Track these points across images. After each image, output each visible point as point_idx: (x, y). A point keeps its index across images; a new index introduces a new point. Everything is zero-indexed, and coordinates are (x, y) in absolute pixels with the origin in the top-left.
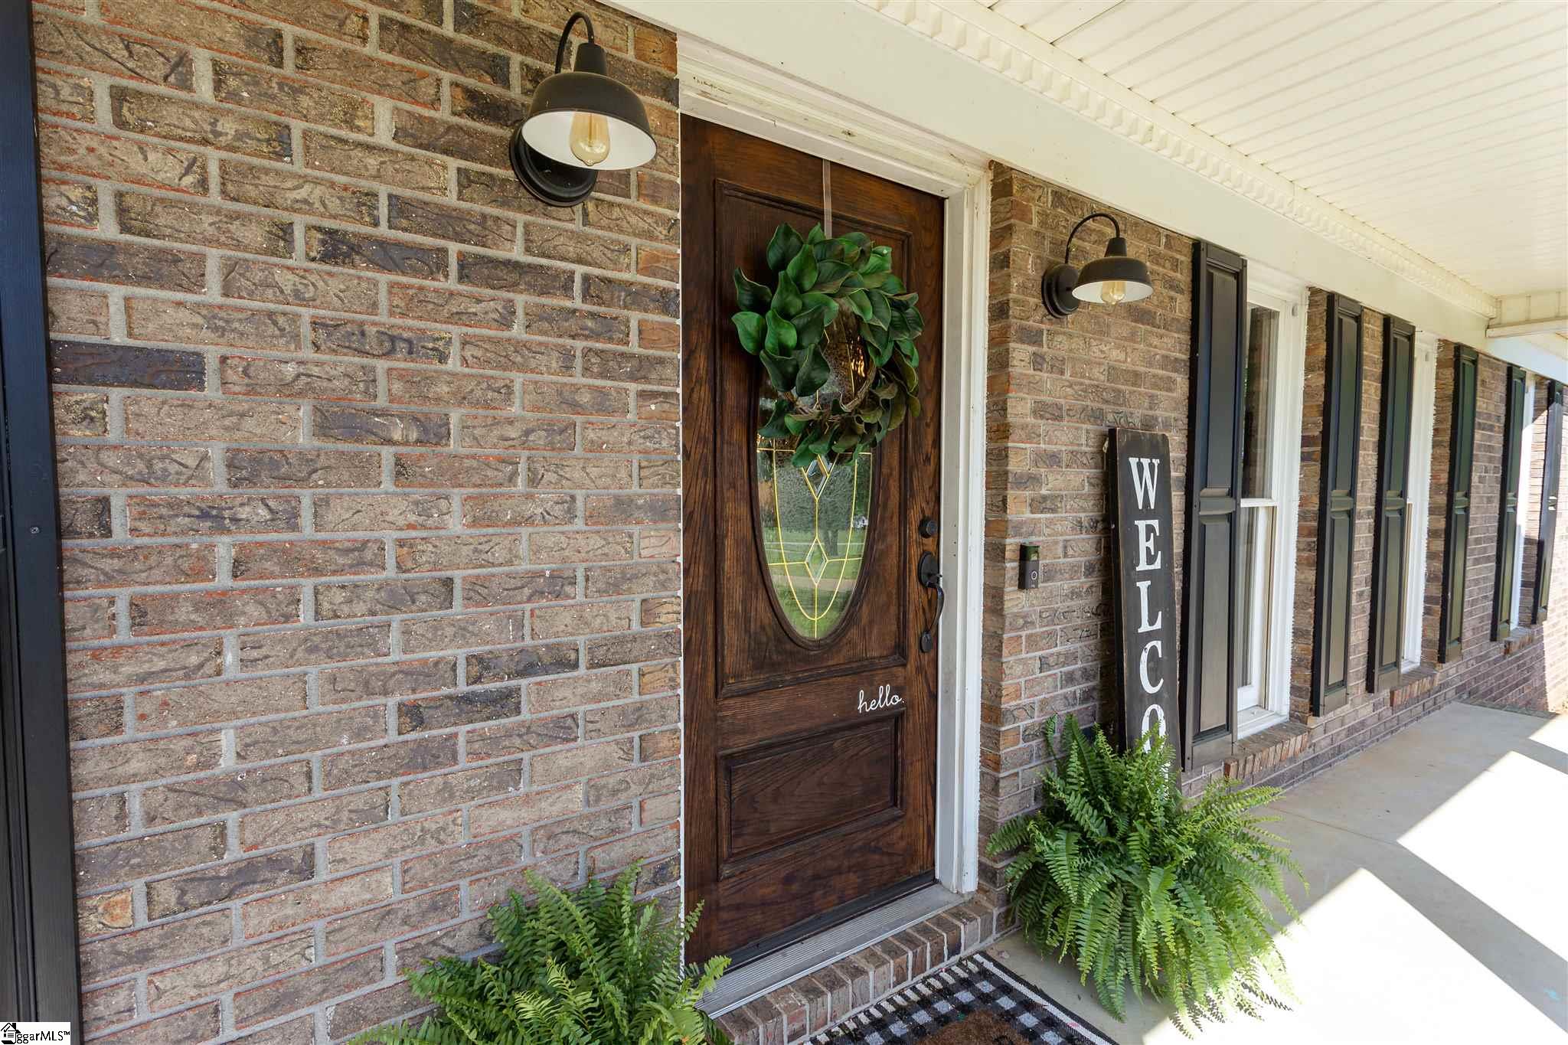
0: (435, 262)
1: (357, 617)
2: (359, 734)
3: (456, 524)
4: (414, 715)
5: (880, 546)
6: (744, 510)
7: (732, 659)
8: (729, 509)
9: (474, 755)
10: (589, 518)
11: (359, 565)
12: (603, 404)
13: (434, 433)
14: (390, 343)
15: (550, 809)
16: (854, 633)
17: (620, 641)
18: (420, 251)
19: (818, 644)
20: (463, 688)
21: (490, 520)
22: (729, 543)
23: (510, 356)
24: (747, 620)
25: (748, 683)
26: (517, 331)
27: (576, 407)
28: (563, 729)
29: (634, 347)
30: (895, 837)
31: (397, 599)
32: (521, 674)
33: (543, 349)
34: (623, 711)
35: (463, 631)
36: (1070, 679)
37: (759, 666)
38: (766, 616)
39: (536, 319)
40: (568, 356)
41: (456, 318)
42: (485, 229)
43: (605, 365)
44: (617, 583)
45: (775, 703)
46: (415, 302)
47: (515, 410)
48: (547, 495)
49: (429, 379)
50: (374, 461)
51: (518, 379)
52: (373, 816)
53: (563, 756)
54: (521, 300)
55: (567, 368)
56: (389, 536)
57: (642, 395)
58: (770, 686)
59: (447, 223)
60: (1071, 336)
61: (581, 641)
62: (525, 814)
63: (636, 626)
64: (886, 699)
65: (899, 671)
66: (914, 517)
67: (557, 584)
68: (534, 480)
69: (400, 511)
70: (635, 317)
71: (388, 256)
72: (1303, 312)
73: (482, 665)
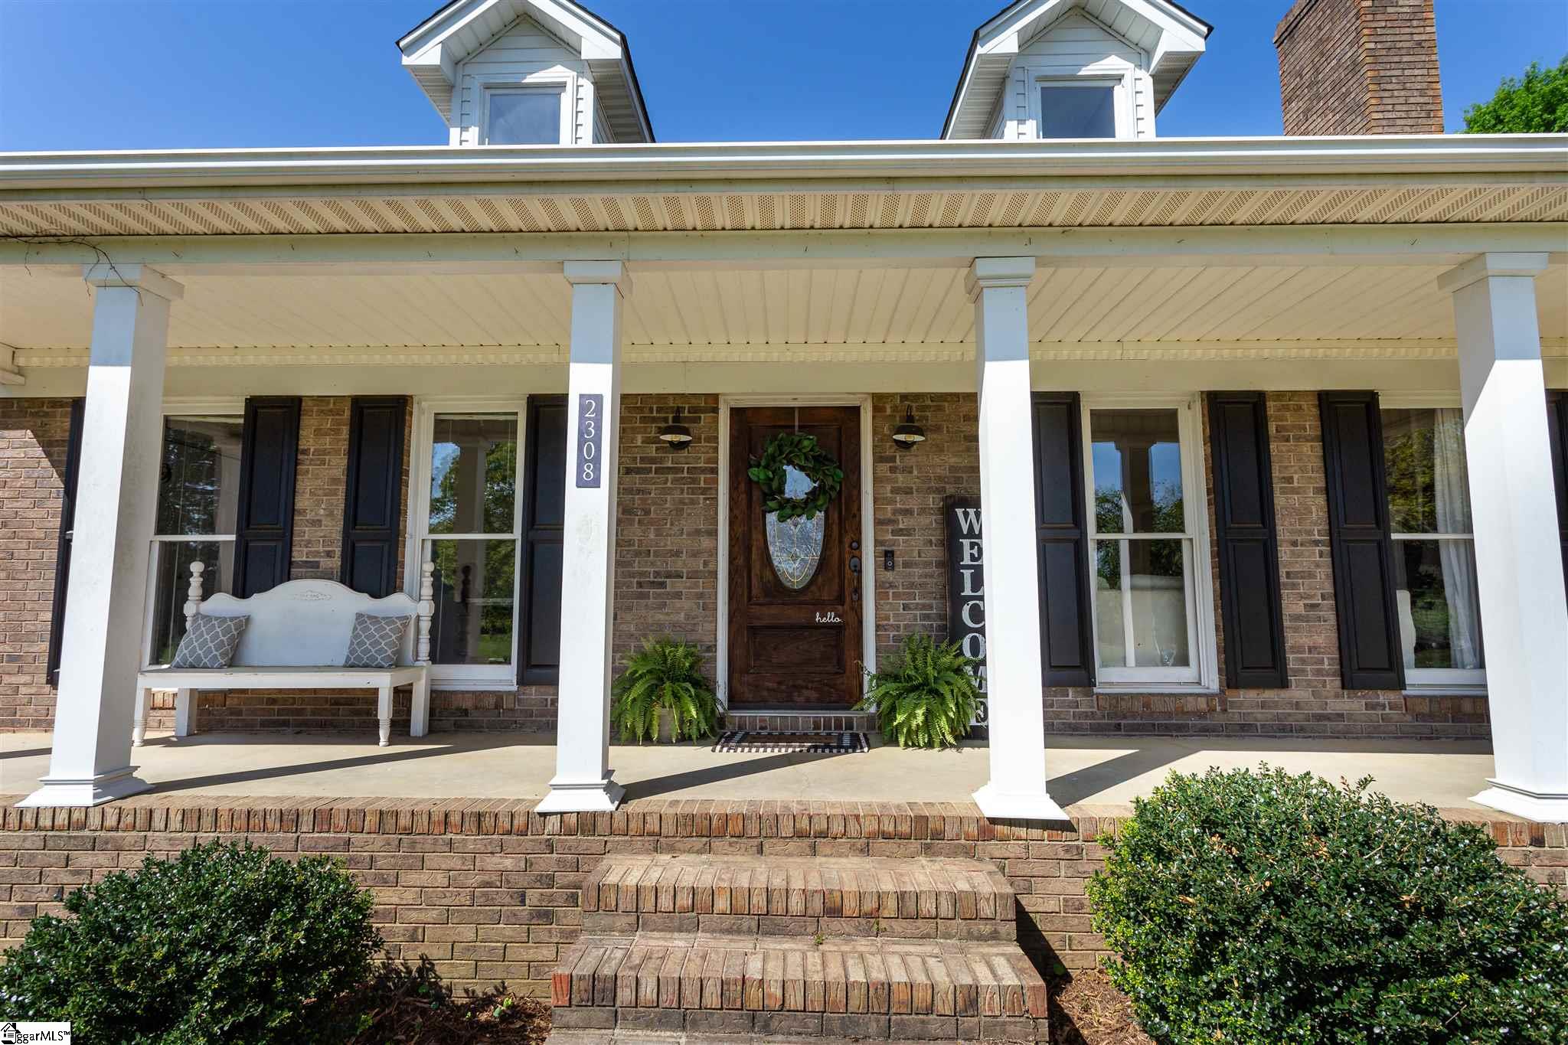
0: (649, 471)
1: (629, 557)
2: (628, 587)
3: (652, 536)
4: (640, 585)
5: (828, 553)
6: (760, 537)
7: (754, 592)
8: (754, 536)
9: (654, 598)
10: (688, 535)
11: (630, 545)
12: (693, 502)
13: (647, 512)
14: (639, 491)
15: (674, 618)
16: (813, 588)
17: (697, 572)
18: (645, 468)
19: (795, 591)
20: (652, 579)
21: (661, 535)
22: (754, 549)
23: (665, 491)
24: (762, 578)
25: (761, 600)
26: (669, 485)
27: (685, 504)
28: (678, 595)
29: (702, 485)
30: (838, 682)
31: (638, 554)
32: (667, 577)
33: (676, 488)
34: (697, 594)
35: (653, 564)
36: (926, 617)
37: (766, 596)
38: (771, 578)
39: (674, 481)
40: (682, 490)
41: (654, 484)
42: (661, 460)
43: (693, 491)
44: (695, 554)
45: (774, 610)
46: (644, 481)
47: (667, 505)
48: (676, 528)
49: (648, 499)
50: (634, 520)
51: (669, 497)
52: (630, 609)
53: (678, 603)
54: (670, 477)
55: (682, 493)
56: (636, 538)
57: (705, 499)
58: (772, 604)
59: (653, 460)
60: (916, 456)
61: (685, 570)
62: (667, 618)
63: (701, 568)
64: (831, 618)
65: (840, 607)
66: (847, 540)
67: (677, 554)
68: (672, 524)
69: (639, 532)
70: (702, 477)
71: (638, 471)
72: (1198, 407)
73: (657, 574)
